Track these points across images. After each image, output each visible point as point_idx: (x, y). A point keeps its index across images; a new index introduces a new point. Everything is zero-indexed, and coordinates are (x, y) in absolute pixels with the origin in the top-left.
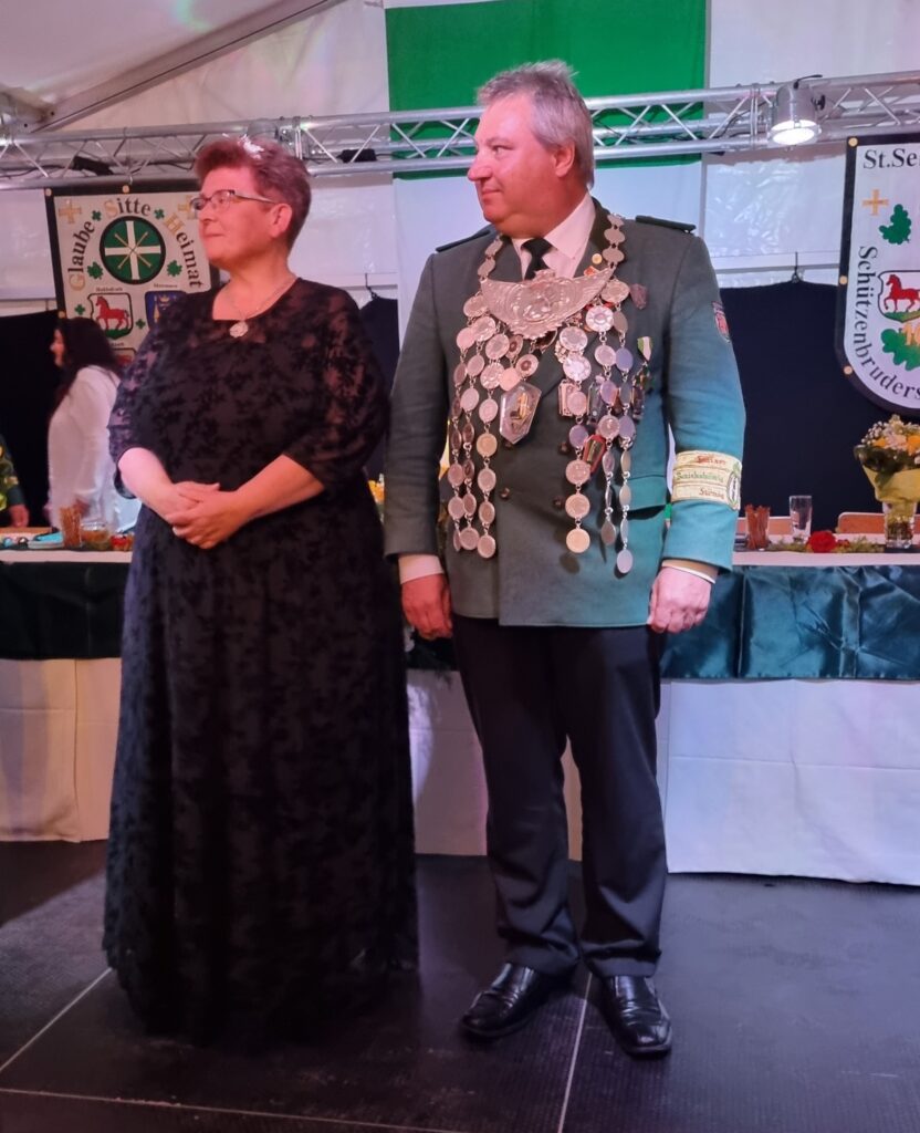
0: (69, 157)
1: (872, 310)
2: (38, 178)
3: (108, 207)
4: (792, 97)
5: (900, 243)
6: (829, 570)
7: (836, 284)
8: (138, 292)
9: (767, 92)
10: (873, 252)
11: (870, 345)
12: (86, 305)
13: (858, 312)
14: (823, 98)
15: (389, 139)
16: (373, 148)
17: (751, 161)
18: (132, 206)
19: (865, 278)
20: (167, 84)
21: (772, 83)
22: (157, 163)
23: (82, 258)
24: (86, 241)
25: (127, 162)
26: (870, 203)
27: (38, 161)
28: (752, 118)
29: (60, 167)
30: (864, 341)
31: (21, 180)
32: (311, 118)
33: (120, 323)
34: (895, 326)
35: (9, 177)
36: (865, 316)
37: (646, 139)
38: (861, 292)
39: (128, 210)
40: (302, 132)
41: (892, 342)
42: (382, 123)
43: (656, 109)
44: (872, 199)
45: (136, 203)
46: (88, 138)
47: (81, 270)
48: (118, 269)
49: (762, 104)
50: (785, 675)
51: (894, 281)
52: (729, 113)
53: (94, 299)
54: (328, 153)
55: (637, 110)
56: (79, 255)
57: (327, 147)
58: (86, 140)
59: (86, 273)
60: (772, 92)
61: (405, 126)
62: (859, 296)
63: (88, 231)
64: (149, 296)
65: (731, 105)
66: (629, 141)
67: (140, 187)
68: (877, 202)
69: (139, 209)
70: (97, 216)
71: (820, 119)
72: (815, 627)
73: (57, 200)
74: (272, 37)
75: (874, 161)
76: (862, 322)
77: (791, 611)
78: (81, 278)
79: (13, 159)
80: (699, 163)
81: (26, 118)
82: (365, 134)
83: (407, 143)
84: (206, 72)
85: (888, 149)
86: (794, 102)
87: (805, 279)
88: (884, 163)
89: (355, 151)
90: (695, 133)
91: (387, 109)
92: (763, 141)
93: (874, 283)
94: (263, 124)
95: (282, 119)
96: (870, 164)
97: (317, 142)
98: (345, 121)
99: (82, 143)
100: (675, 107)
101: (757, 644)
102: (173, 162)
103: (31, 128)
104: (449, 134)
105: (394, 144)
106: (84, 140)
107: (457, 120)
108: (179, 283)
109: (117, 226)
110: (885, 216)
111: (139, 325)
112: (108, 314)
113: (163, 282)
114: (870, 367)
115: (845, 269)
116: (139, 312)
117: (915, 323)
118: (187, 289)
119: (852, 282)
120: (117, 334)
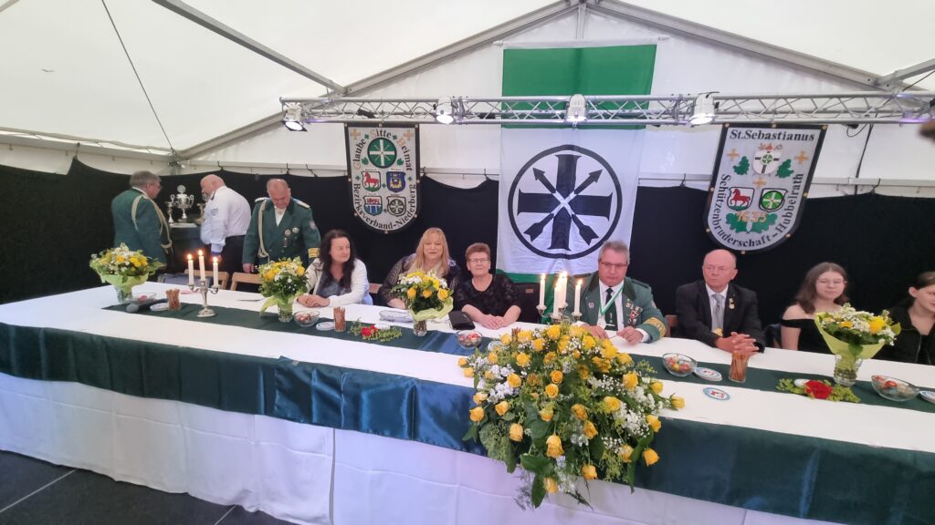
1: (724, 204)
2: (342, 118)
3: (372, 133)
5: (742, 174)
8: (384, 171)
10: (729, 178)
11: (720, 220)
12: (360, 176)
13: (717, 204)
15: (501, 108)
16: (494, 112)
18: (383, 133)
19: (722, 189)
22: (396, 114)
24: (361, 147)
26: (730, 154)
29: (352, 114)
30: (717, 218)
33: (375, 185)
34: (734, 212)
36: (720, 207)
37: (623, 116)
39: (381, 135)
40: (462, 103)
41: (730, 218)
42: (498, 100)
43: (631, 102)
44: (732, 153)
45: (385, 132)
47: (359, 160)
48: (375, 160)
51: (737, 192)
53: (364, 174)
54: (473, 113)
55: (622, 102)
56: (358, 154)
59: (361, 162)
62: (719, 197)
63: (363, 143)
64: (388, 174)
66: (616, 116)
67: (387, 125)
68: (733, 155)
69: (386, 135)
70: (367, 137)
76: (718, 209)
78: (358, 164)
83: (511, 111)
85: (743, 130)
88: (741, 136)
89: (487, 114)
90: (647, 115)
91: (501, 94)
93: (727, 192)
96: (733, 136)
97: (469, 108)
99: (362, 104)
102: (403, 114)
104: (531, 108)
105: (504, 112)
106: (363, 101)
107: (535, 102)
108: (402, 168)
109: (375, 141)
110: (737, 162)
111: (384, 186)
112: (369, 180)
113: (395, 168)
114: (719, 230)
115: (713, 184)
116: (384, 181)
117: (743, 211)
118: (405, 172)
119: (716, 191)
120: (373, 190)
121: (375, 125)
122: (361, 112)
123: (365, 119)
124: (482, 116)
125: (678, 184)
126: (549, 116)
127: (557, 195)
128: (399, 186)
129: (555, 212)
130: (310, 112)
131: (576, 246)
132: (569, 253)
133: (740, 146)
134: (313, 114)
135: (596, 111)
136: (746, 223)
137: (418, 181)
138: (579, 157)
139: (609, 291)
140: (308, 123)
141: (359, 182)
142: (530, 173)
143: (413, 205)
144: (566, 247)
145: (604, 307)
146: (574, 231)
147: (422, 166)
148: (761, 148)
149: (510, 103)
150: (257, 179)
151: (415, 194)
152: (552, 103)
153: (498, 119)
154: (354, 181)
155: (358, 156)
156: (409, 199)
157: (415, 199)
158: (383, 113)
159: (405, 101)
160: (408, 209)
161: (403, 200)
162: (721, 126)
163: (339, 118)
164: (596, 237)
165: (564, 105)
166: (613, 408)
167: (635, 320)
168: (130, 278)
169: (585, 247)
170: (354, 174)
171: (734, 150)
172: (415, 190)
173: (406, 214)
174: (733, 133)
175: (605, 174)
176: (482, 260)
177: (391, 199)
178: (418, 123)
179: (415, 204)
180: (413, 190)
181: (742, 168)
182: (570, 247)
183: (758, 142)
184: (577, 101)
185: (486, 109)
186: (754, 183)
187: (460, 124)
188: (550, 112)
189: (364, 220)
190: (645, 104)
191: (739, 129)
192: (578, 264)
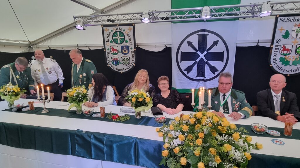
1: (278, 53)
3: (114, 29)
5: (286, 38)
8: (120, 46)
10: (280, 40)
13: (274, 53)
16: (168, 17)
22: (124, 20)
24: (109, 36)
27: (101, 20)
29: (105, 21)
30: (275, 59)
33: (116, 52)
34: (283, 57)
36: (276, 54)
41: (282, 60)
42: (170, 11)
43: (231, 8)
47: (109, 42)
48: (115, 41)
51: (284, 47)
53: (111, 47)
55: (227, 9)
62: (275, 50)
63: (110, 34)
66: (225, 15)
67: (120, 25)
68: (281, 30)
69: (120, 29)
70: (112, 31)
73: (104, 28)
76: (275, 56)
83: (176, 16)
85: (286, 18)
88: (285, 21)
89: (165, 18)
90: (239, 14)
91: (171, 8)
92: (256, 16)
93: (279, 47)
96: (281, 21)
100: (235, 8)
102: (127, 20)
103: (100, 13)
104: (185, 14)
105: (172, 16)
106: (110, 15)
107: (186, 11)
108: (128, 44)
109: (116, 32)
110: (283, 33)
111: (120, 52)
112: (113, 50)
113: (125, 44)
114: (276, 65)
115: (272, 44)
116: (120, 50)
117: (288, 56)
118: (129, 45)
119: (274, 47)
120: (115, 54)
121: (115, 25)
122: (108, 20)
123: (111, 23)
124: (162, 19)
125: (255, 45)
126: (193, 17)
127: (199, 53)
128: (127, 52)
129: (198, 60)
130: (86, 21)
131: (208, 75)
132: (205, 79)
133: (284, 26)
134: (88, 22)
135: (215, 13)
136: (289, 61)
137: (135, 49)
138: (208, 34)
139: (224, 95)
140: (86, 26)
141: (109, 51)
142: (185, 43)
143: (133, 60)
144: (204, 76)
145: (222, 103)
146: (207, 69)
147: (136, 43)
148: (295, 26)
149: (175, 12)
150: (65, 52)
151: (134, 55)
152: (194, 11)
153: (170, 20)
154: (107, 51)
155: (108, 40)
156: (131, 58)
157: (134, 57)
158: (118, 20)
159: (128, 14)
160: (131, 62)
161: (128, 58)
162: (275, 16)
163: (99, 23)
164: (218, 71)
165: (200, 12)
166: (228, 150)
167: (237, 109)
168: (13, 97)
169: (213, 75)
170: (107, 47)
171: (282, 27)
172: (134, 53)
173: (130, 65)
174: (281, 19)
175: (220, 42)
176: (165, 84)
177: (123, 58)
178: (134, 23)
179: (134, 60)
180: (133, 53)
181: (286, 35)
182: (205, 76)
183: (293, 23)
184: (206, 10)
185: (164, 15)
186: (292, 42)
187: (153, 23)
188: (193, 15)
189: (112, 68)
190: (238, 9)
191: (284, 18)
192: (210, 84)
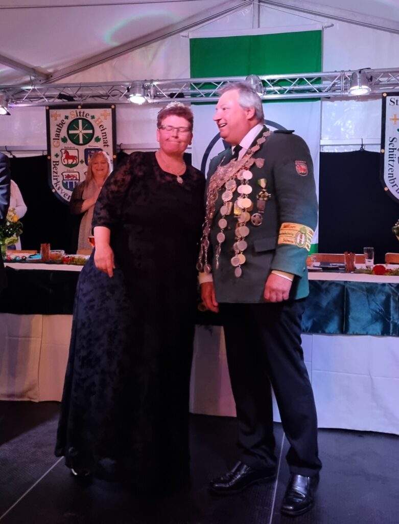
0: (57, 93)
2: (43, 102)
3: (72, 114)
4: (358, 76)
6: (384, 285)
7: (379, 152)
8: (82, 149)
9: (347, 74)
10: (395, 140)
11: (395, 179)
12: (59, 153)
13: (389, 164)
14: (372, 77)
15: (190, 89)
16: (183, 92)
17: (341, 100)
18: (82, 114)
19: (392, 150)
20: (100, 65)
21: (350, 71)
22: (93, 97)
23: (59, 135)
24: (61, 127)
25: (81, 96)
26: (393, 119)
27: (44, 95)
28: (342, 84)
29: (52, 97)
30: (393, 177)
31: (37, 102)
32: (158, 80)
33: (73, 161)
35: (32, 101)
36: (393, 166)
37: (297, 91)
38: (390, 156)
39: (80, 116)
40: (154, 85)
42: (187, 82)
43: (301, 80)
44: (394, 118)
45: (83, 113)
46: (66, 86)
47: (58, 139)
48: (74, 139)
49: (346, 78)
50: (365, 333)
52: (332, 82)
53: (63, 151)
54: (164, 94)
55: (294, 80)
56: (58, 133)
57: (164, 91)
58: (64, 88)
59: (60, 141)
60: (350, 74)
61: (196, 84)
62: (390, 157)
63: (62, 123)
64: (86, 150)
65: (333, 78)
66: (290, 92)
67: (86, 106)
68: (396, 119)
69: (85, 115)
70: (67, 117)
71: (370, 85)
72: (378, 311)
73: (51, 111)
74: (143, 48)
75: (394, 102)
76: (391, 169)
77: (367, 303)
78: (57, 142)
79: (33, 94)
80: (320, 101)
81: (40, 78)
82: (180, 87)
83: (197, 91)
84: (115, 62)
86: (359, 79)
87: (366, 150)
89: (176, 94)
90: (317, 89)
91: (189, 77)
92: (347, 93)
93: (396, 153)
94: (137, 82)
95: (146, 80)
97: (160, 90)
98: (171, 81)
99: (63, 88)
100: (309, 79)
101: (352, 318)
102: (100, 96)
103: (42, 82)
104: (215, 88)
105: (192, 91)
107: (218, 82)
108: (99, 145)
109: (75, 121)
111: (82, 162)
112: (68, 157)
114: (396, 188)
115: (383, 147)
116: (82, 157)
118: (102, 148)
119: (386, 152)
120: (71, 166)
122: (61, 96)
125: (357, 149)
135: (272, 88)
137: (115, 157)
141: (58, 159)
147: (118, 143)
153: (188, 98)
154: (53, 158)
155: (58, 135)
159: (102, 85)
163: (40, 102)
170: (54, 151)
178: (115, 104)
187: (151, 103)
189: (62, 195)
190: (314, 80)
